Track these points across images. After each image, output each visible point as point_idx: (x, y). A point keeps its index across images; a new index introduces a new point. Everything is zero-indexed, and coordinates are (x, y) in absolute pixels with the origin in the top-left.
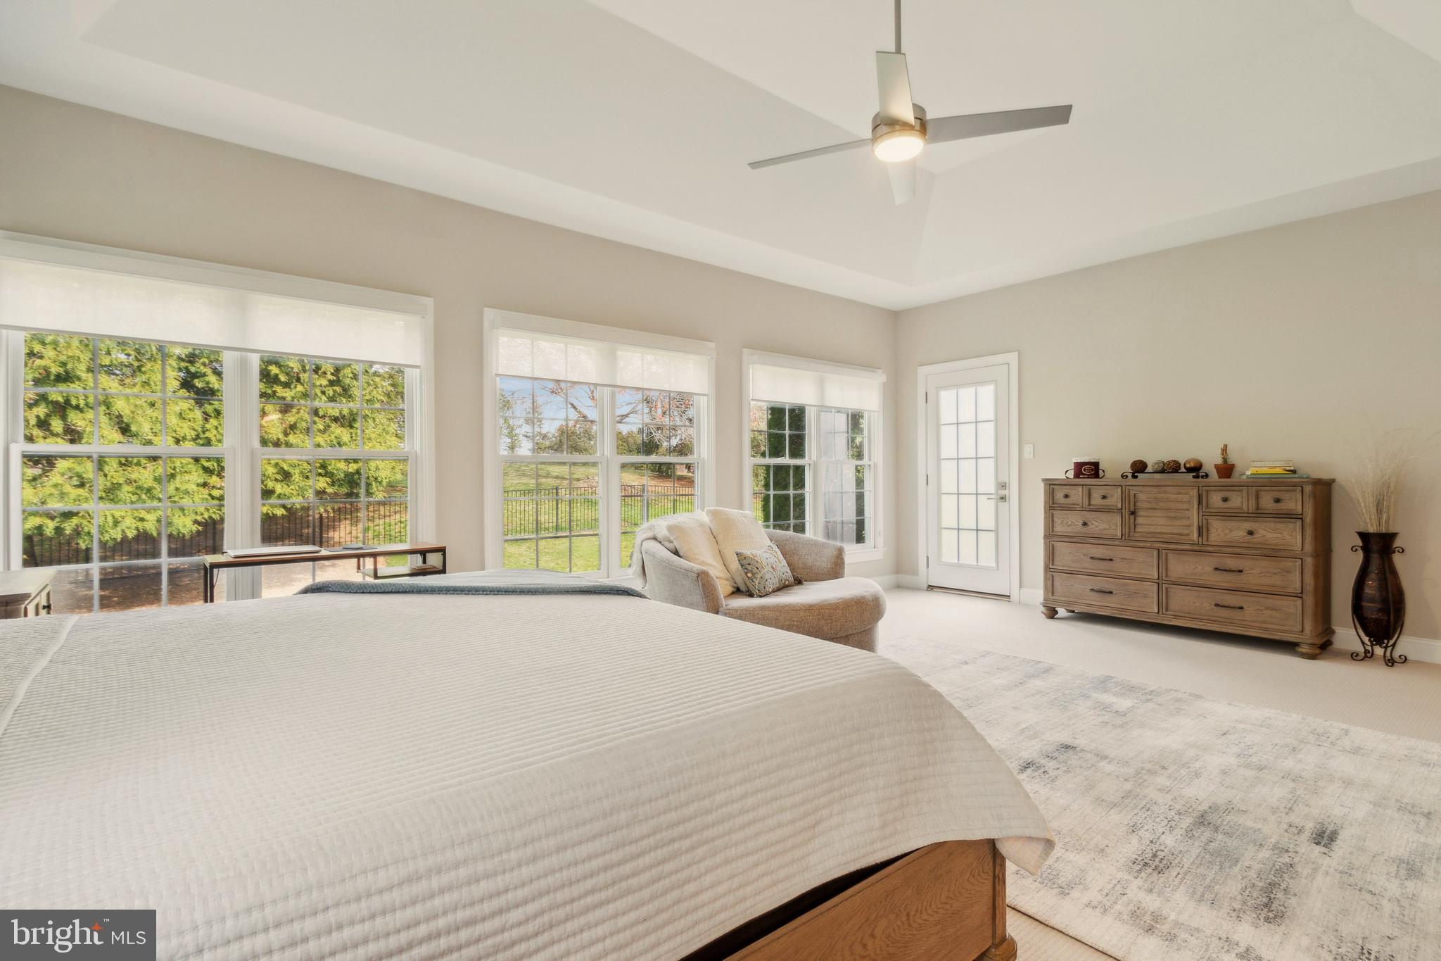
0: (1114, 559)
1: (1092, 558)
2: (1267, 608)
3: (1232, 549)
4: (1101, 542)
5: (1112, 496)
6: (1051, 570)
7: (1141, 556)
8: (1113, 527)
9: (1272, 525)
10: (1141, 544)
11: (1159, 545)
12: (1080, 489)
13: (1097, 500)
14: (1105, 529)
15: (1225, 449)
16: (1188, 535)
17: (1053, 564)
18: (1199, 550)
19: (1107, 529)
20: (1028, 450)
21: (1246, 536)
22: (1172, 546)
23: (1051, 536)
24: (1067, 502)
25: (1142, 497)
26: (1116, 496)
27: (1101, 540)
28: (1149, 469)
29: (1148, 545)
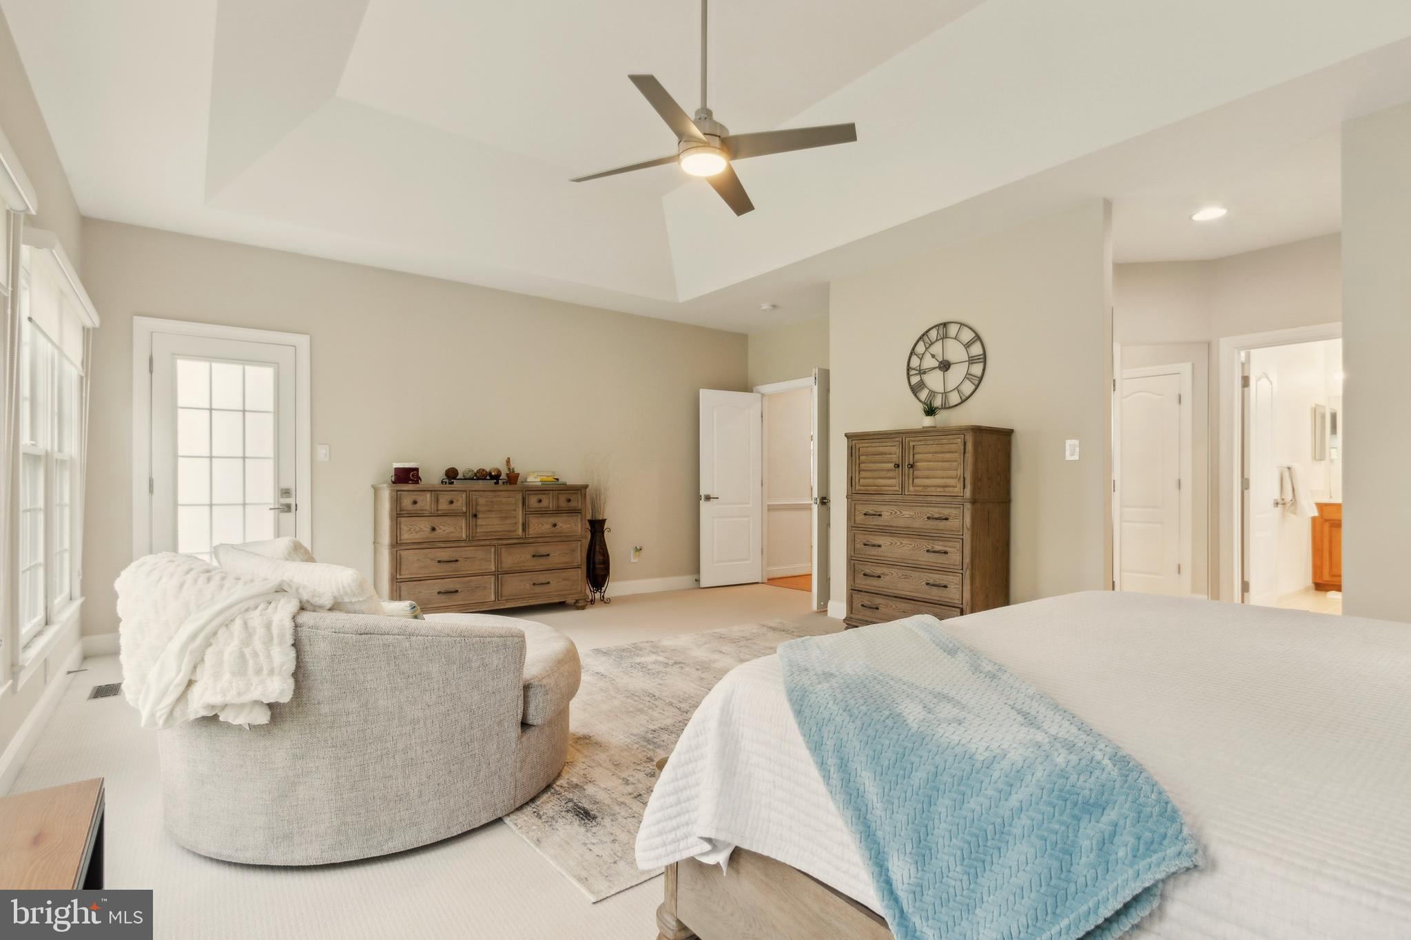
0: (459, 559)
1: (439, 562)
2: (563, 580)
3: (542, 539)
4: (448, 545)
5: (458, 501)
6: (399, 580)
7: (480, 554)
8: (459, 530)
9: (565, 518)
10: (483, 543)
11: (495, 542)
12: (428, 495)
13: (443, 505)
14: (451, 532)
15: (508, 461)
16: (515, 531)
17: (400, 575)
18: (523, 542)
19: (454, 532)
20: (322, 452)
21: (550, 529)
22: (505, 542)
23: (397, 544)
24: (415, 508)
25: (482, 501)
26: (461, 500)
27: (448, 542)
28: (460, 476)
29: (488, 543)
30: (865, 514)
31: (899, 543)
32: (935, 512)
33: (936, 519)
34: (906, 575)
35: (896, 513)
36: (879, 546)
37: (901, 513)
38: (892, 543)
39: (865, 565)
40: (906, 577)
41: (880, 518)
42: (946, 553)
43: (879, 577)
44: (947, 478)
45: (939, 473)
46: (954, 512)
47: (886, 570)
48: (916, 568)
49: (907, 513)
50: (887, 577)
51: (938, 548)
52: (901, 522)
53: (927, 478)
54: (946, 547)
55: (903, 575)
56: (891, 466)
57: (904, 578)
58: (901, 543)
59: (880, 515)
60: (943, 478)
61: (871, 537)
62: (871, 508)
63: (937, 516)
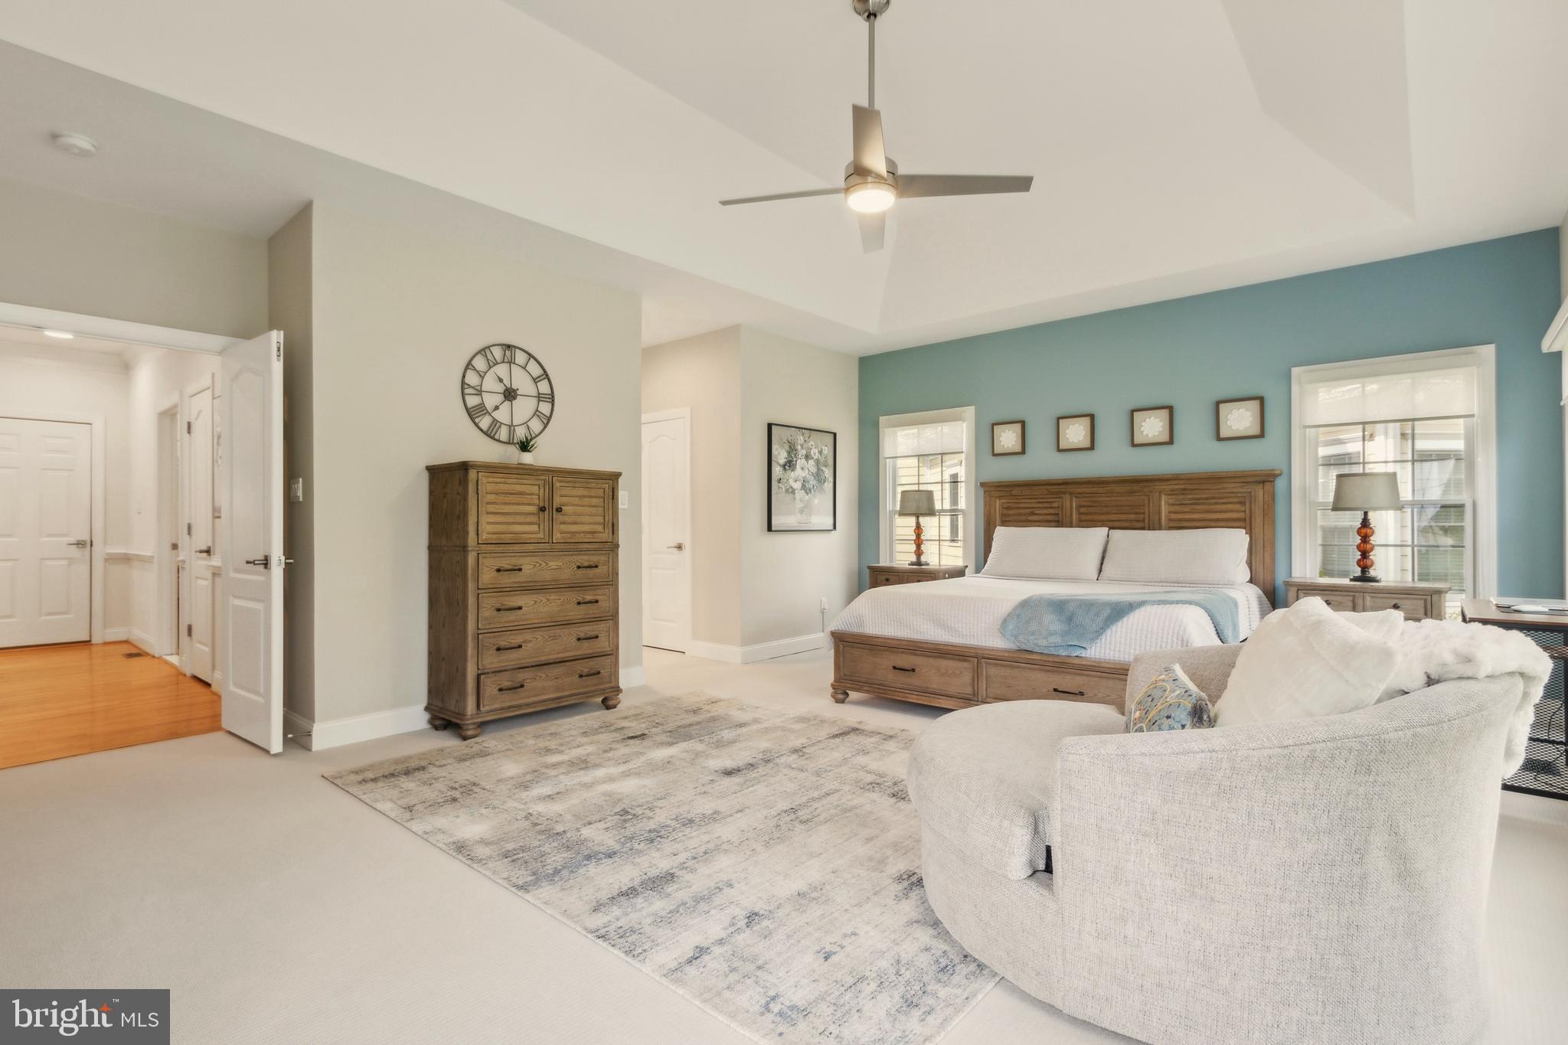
30: (499, 570)
31: (545, 600)
32: (585, 560)
33: (587, 567)
34: (555, 636)
35: (540, 565)
36: (520, 608)
37: (547, 564)
38: (536, 602)
39: (499, 636)
40: (554, 638)
41: (520, 573)
42: (597, 602)
43: (520, 646)
44: (595, 524)
45: (586, 519)
46: (603, 558)
47: (528, 636)
48: (568, 624)
49: (553, 564)
50: (529, 645)
51: (589, 598)
52: (547, 576)
53: (575, 523)
54: (596, 595)
55: (550, 637)
56: (533, 509)
57: (552, 640)
58: (548, 600)
59: (520, 570)
60: (590, 524)
61: (507, 598)
62: (508, 562)
63: (586, 564)
